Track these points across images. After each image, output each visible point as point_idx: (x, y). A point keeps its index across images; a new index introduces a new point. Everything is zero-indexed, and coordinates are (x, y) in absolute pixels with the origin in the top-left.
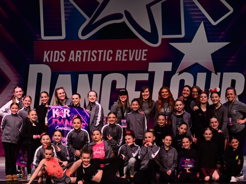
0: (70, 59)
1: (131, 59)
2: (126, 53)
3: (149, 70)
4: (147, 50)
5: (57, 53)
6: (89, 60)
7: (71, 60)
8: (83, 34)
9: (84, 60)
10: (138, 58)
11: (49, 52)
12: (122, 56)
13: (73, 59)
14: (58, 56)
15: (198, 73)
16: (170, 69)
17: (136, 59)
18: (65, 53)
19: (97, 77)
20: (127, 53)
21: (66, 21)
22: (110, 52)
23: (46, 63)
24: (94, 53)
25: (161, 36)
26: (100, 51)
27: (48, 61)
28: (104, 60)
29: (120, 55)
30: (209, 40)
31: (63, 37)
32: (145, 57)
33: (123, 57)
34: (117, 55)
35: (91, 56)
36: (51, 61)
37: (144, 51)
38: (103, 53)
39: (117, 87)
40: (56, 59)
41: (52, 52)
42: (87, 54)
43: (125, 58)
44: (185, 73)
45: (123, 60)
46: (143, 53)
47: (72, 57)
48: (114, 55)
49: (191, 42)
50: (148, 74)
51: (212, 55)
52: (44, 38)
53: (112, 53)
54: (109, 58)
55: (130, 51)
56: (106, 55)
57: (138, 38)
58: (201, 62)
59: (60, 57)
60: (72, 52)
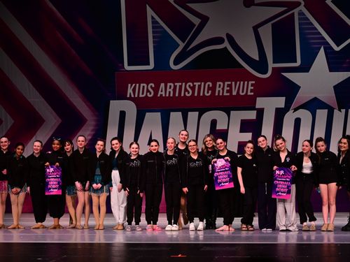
0: (160, 93)
1: (234, 93)
2: (228, 86)
3: (257, 107)
4: (254, 82)
5: (144, 87)
6: (182, 95)
7: (161, 95)
8: (176, 63)
9: (177, 95)
10: (243, 92)
11: (134, 85)
12: (223, 89)
13: (163, 93)
14: (145, 90)
15: (318, 110)
16: (282, 106)
17: (241, 93)
18: (153, 86)
19: (193, 116)
20: (230, 86)
21: (154, 47)
22: (209, 85)
23: (130, 99)
24: (190, 85)
25: (271, 65)
26: (197, 84)
27: (133, 96)
28: (201, 94)
29: (222, 89)
30: (331, 70)
31: (151, 66)
32: (251, 91)
33: (225, 91)
34: (218, 89)
35: (186, 90)
36: (136, 96)
37: (250, 83)
38: (200, 86)
39: (218, 127)
40: (143, 94)
41: (137, 85)
42: (181, 87)
43: (228, 91)
44: (301, 111)
45: (225, 94)
46: (250, 85)
47: (162, 91)
48: (213, 89)
49: (308, 71)
50: (256, 112)
51: (335, 87)
52: (127, 68)
53: (211, 86)
54: (208, 93)
55: (233, 83)
56: (204, 89)
57: (243, 67)
58: (321, 97)
59: (148, 91)
60: (162, 85)
